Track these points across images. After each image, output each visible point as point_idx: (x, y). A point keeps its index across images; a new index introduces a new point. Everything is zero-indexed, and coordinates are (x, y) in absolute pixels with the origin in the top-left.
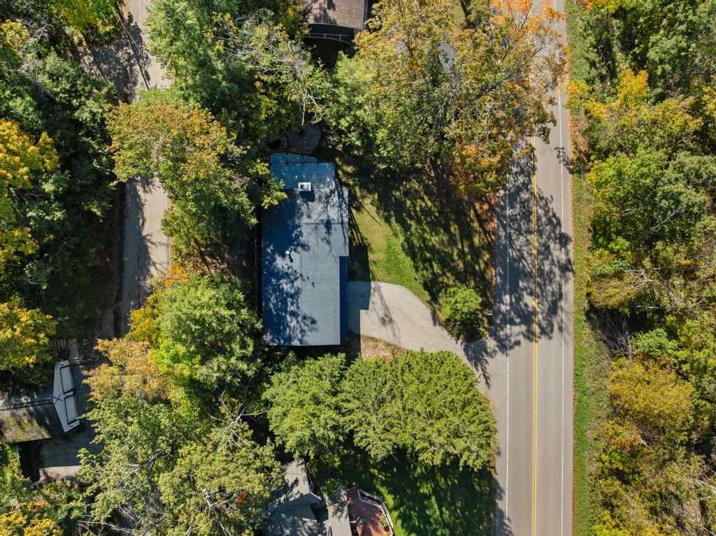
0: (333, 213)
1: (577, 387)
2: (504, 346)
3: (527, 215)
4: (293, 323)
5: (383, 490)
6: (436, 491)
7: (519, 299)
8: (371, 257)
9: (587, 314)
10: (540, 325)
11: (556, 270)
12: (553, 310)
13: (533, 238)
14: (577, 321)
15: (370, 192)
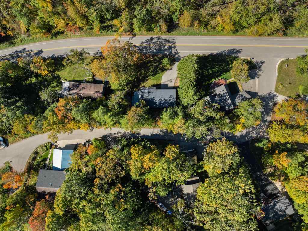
0: (146, 91)
1: (187, 35)
2: (177, 53)
3: (145, 47)
4: (172, 100)
5: (211, 81)
6: (211, 69)
7: (166, 49)
8: (156, 84)
9: (169, 33)
10: (172, 45)
11: (159, 41)
12: (169, 41)
13: (151, 46)
14: (170, 35)
15: (140, 84)
